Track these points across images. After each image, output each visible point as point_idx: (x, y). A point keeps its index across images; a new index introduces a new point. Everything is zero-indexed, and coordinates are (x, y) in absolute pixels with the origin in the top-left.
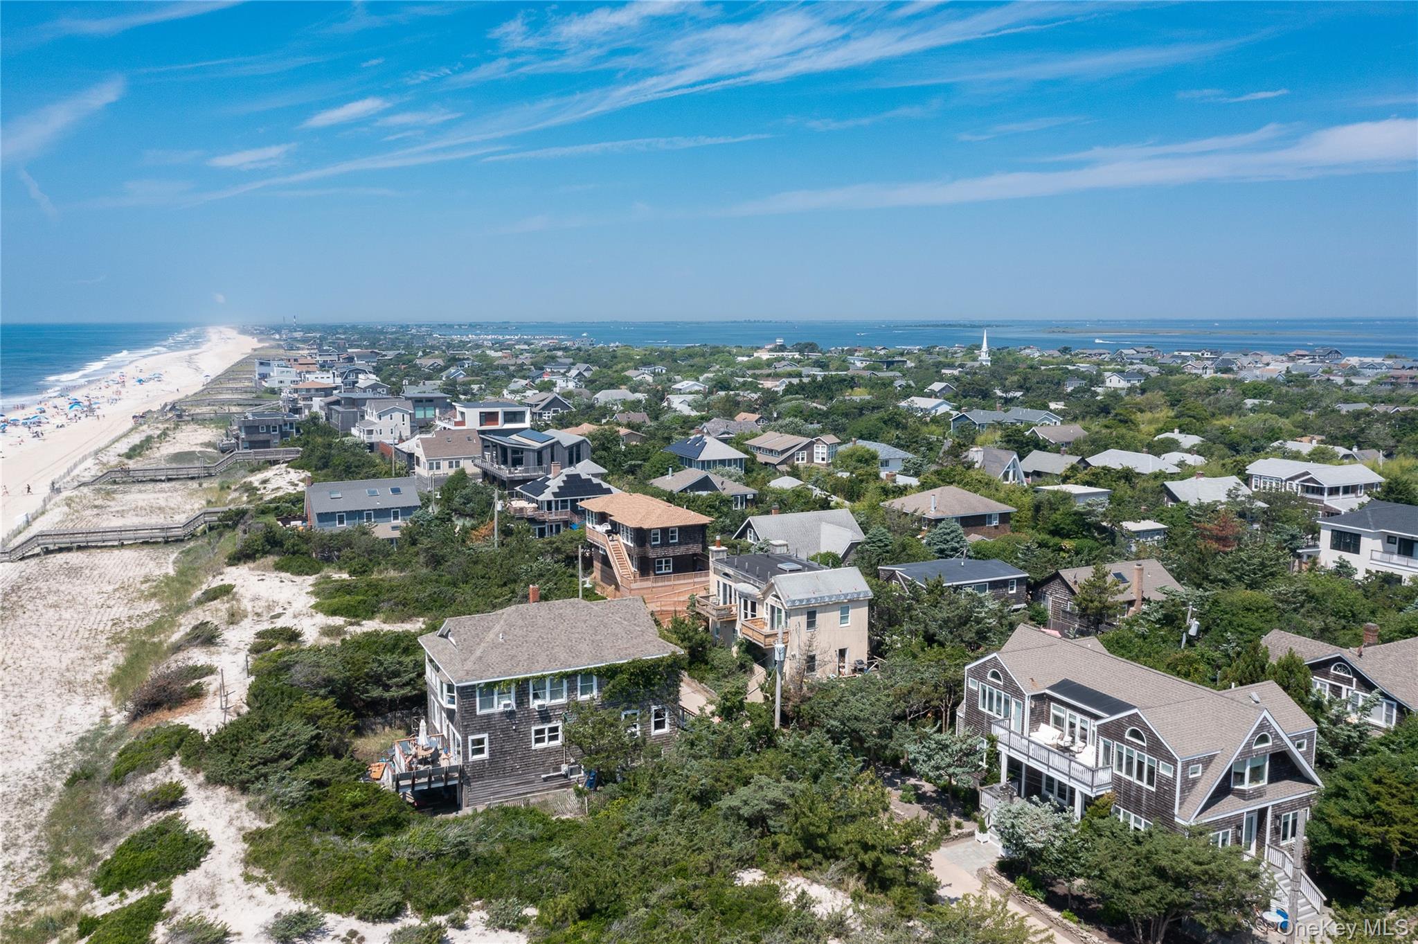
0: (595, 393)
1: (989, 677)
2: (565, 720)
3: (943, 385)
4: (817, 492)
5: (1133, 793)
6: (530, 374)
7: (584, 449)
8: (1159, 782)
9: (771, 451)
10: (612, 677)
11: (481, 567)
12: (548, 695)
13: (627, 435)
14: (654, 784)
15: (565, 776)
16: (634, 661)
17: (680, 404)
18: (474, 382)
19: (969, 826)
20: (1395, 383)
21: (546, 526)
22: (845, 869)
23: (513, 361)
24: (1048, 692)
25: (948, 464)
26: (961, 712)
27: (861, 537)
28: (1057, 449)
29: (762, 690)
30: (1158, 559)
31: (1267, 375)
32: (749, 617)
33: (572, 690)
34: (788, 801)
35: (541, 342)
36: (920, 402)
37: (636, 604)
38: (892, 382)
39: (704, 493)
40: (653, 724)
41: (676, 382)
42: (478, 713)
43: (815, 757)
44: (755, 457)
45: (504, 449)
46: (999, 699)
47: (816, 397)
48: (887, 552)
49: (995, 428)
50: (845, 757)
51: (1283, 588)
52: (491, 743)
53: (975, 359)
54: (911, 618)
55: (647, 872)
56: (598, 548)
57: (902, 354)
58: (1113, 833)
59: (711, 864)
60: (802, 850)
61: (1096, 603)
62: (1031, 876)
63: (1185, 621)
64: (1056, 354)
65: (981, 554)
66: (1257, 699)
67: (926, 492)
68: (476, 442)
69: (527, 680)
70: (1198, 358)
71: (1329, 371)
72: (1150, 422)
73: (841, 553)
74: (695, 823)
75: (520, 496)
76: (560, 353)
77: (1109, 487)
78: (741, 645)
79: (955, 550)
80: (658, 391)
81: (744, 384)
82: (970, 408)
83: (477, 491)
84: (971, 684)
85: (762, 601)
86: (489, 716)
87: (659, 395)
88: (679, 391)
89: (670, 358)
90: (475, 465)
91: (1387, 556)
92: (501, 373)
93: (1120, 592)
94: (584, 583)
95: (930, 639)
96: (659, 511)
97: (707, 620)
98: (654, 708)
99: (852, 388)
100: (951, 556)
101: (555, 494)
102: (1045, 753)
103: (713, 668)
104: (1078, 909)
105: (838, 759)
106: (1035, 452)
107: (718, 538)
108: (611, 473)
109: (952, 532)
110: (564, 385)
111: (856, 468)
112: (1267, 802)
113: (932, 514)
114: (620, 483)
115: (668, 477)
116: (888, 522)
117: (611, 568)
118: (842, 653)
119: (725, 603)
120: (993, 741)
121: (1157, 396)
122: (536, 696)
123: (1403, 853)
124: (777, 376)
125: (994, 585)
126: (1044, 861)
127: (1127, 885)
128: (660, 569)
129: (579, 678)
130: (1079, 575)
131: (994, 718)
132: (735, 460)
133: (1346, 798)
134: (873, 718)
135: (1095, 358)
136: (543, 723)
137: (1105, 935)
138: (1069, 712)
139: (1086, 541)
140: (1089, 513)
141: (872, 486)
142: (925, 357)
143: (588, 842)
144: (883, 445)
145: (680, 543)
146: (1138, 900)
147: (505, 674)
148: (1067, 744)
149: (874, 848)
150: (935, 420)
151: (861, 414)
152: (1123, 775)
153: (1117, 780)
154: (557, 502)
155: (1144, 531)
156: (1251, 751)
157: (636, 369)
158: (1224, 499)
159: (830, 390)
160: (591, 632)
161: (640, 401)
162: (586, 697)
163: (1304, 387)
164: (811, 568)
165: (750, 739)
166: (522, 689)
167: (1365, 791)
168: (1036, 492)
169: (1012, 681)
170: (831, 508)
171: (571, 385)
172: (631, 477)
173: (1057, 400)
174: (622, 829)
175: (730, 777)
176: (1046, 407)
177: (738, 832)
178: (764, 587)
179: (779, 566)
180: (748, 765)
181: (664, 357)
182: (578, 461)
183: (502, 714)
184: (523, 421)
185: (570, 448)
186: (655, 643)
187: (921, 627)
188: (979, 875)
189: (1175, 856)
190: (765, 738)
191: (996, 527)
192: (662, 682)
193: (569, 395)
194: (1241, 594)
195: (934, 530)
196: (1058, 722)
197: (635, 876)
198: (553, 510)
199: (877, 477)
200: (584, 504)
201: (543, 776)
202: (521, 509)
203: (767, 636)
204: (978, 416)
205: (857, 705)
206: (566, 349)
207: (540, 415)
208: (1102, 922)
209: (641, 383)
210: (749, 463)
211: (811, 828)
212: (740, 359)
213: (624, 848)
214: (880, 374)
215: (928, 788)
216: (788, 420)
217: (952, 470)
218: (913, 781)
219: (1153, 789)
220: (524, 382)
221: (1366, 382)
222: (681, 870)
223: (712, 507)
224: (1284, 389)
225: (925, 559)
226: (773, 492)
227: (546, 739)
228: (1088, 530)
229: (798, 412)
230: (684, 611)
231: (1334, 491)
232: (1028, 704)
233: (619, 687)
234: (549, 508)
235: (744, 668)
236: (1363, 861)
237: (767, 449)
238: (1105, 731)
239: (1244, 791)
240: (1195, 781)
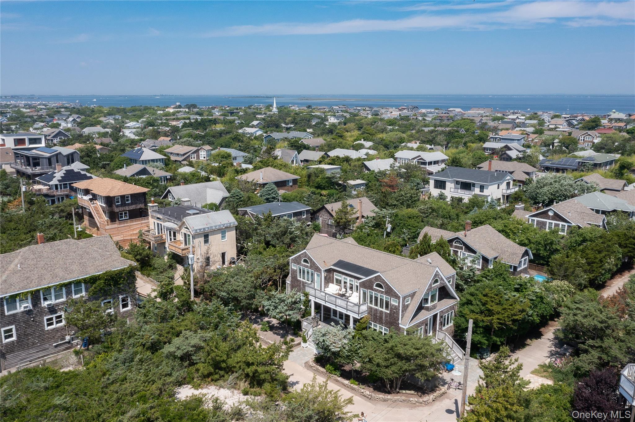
0: (83, 129)
1: (302, 263)
2: (66, 311)
3: (258, 122)
4: (203, 173)
5: (378, 315)
6: (46, 120)
7: (75, 156)
8: (391, 308)
9: (178, 154)
10: (94, 283)
11: (13, 223)
12: (53, 298)
13: (101, 149)
14: (123, 344)
15: (69, 342)
16: (106, 272)
17: (129, 133)
18: (12, 124)
19: (298, 340)
20: (441, 119)
21: (56, 198)
22: (237, 378)
23: (36, 114)
24: (332, 267)
25: (265, 157)
26: (288, 281)
27: (227, 195)
28: (314, 149)
29: (182, 279)
30: (367, 197)
31: (394, 116)
32: (173, 240)
33: (69, 293)
34: (203, 344)
35: (53, 104)
36: (249, 130)
37: (106, 239)
38: (234, 121)
39: (144, 177)
40: (121, 306)
41: (126, 123)
42: (6, 314)
43: (215, 315)
44: (170, 158)
45: (28, 158)
46: (308, 272)
47: (198, 129)
48: (241, 201)
49: (284, 141)
50: (232, 313)
51: (422, 207)
52: (17, 330)
53: (271, 111)
54: (257, 234)
55: (121, 401)
56: (86, 208)
57: (237, 109)
58: (373, 338)
59: (160, 389)
60: (212, 370)
61: (344, 220)
62: (333, 364)
63: (385, 225)
64: (306, 108)
65: (286, 199)
66: (431, 262)
67: (257, 171)
68: (11, 154)
69: (38, 291)
70: (364, 110)
71: (415, 115)
72: (351, 137)
73: (218, 203)
74: (149, 364)
75: (39, 183)
76: (63, 110)
77: (340, 165)
78: (169, 255)
79: (274, 198)
80: (117, 127)
81: (162, 123)
82: (272, 132)
83: (13, 181)
84: (293, 267)
85: (179, 231)
86: (14, 315)
87: (118, 129)
88: (129, 128)
89: (124, 112)
90: (12, 167)
91: (456, 190)
92: (29, 120)
93: (354, 214)
94: (78, 228)
95: (268, 244)
96: (119, 187)
97: (149, 243)
98: (121, 297)
99: (215, 124)
100: (272, 201)
101: (59, 181)
102: (334, 299)
103: (155, 269)
104: (357, 377)
105: (228, 315)
106: (304, 151)
107: (152, 199)
108: (93, 168)
109: (272, 189)
110: (65, 125)
111: (221, 161)
112: (437, 311)
113: (261, 181)
114: (98, 174)
115: (124, 169)
116: (241, 187)
117: (94, 218)
118: (223, 255)
119: (159, 233)
120: (306, 295)
121: (351, 125)
122: (45, 299)
123: (498, 328)
124: (178, 119)
125: (296, 214)
126: (340, 357)
127: (383, 364)
128: (122, 217)
129: (73, 286)
130: (334, 207)
131: (306, 283)
132: (160, 160)
133: (472, 305)
134: (244, 290)
135: (322, 110)
136: (52, 314)
137: (372, 389)
138: (344, 276)
139: (333, 190)
140: (333, 177)
141: (230, 169)
142: (248, 110)
143: (82, 386)
144: (233, 150)
145: (132, 204)
146: (389, 371)
147: (23, 288)
148: (344, 293)
149: (253, 364)
150: (256, 138)
151: (221, 136)
152: (373, 306)
153: (370, 309)
154: (61, 185)
155: (357, 185)
156: (431, 288)
157: (105, 117)
158: (389, 169)
159: (204, 125)
160: (79, 258)
161: (108, 132)
162: (78, 296)
163: (408, 121)
164: (204, 212)
165: (178, 308)
166: (35, 296)
167: (480, 301)
168: (308, 169)
169: (314, 263)
170: (211, 181)
171: (69, 125)
172: (103, 170)
173: (309, 128)
174: (104, 374)
175: (168, 333)
176: (306, 131)
177: (175, 365)
178: (180, 223)
179: (187, 212)
180: (178, 324)
181: (119, 111)
182: (73, 162)
183: (23, 312)
184: (40, 143)
185: (68, 156)
186: (119, 261)
187: (263, 238)
188: (305, 366)
189: (406, 347)
190: (187, 306)
191: (291, 186)
192: (125, 282)
193: (68, 130)
194: (405, 211)
195: (263, 189)
196: (339, 282)
197: (113, 405)
198: (59, 189)
199: (232, 165)
200: (75, 185)
201: (55, 344)
202: (40, 190)
203: (183, 250)
204: (276, 135)
205: (236, 284)
206: (66, 108)
207: (52, 140)
208: (370, 382)
209: (108, 124)
210: (167, 161)
211: (217, 358)
212: (159, 112)
213: (106, 387)
214: (228, 118)
215: (275, 322)
216: (185, 139)
217: (268, 160)
218: (266, 319)
219: (388, 312)
220: (42, 124)
221: (430, 119)
222: (141, 397)
223: (148, 183)
224: (401, 122)
225: (260, 203)
226: (180, 174)
227: (55, 323)
228: (333, 185)
229: (190, 136)
230: (136, 239)
231: (430, 163)
232: (323, 274)
233: (98, 288)
234: (57, 188)
235: (171, 267)
236: (481, 333)
237: (175, 154)
238: (364, 285)
239: (428, 307)
240: (408, 306)
